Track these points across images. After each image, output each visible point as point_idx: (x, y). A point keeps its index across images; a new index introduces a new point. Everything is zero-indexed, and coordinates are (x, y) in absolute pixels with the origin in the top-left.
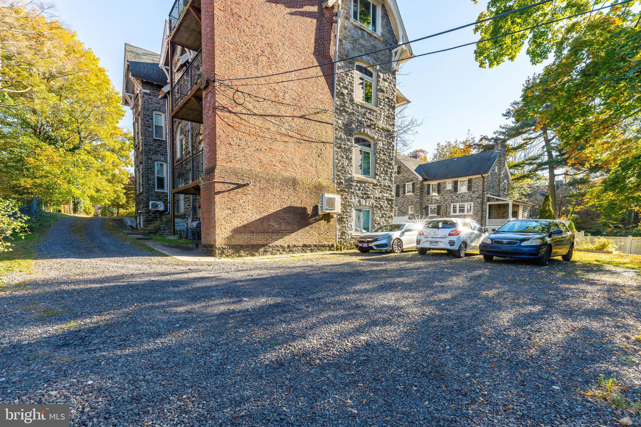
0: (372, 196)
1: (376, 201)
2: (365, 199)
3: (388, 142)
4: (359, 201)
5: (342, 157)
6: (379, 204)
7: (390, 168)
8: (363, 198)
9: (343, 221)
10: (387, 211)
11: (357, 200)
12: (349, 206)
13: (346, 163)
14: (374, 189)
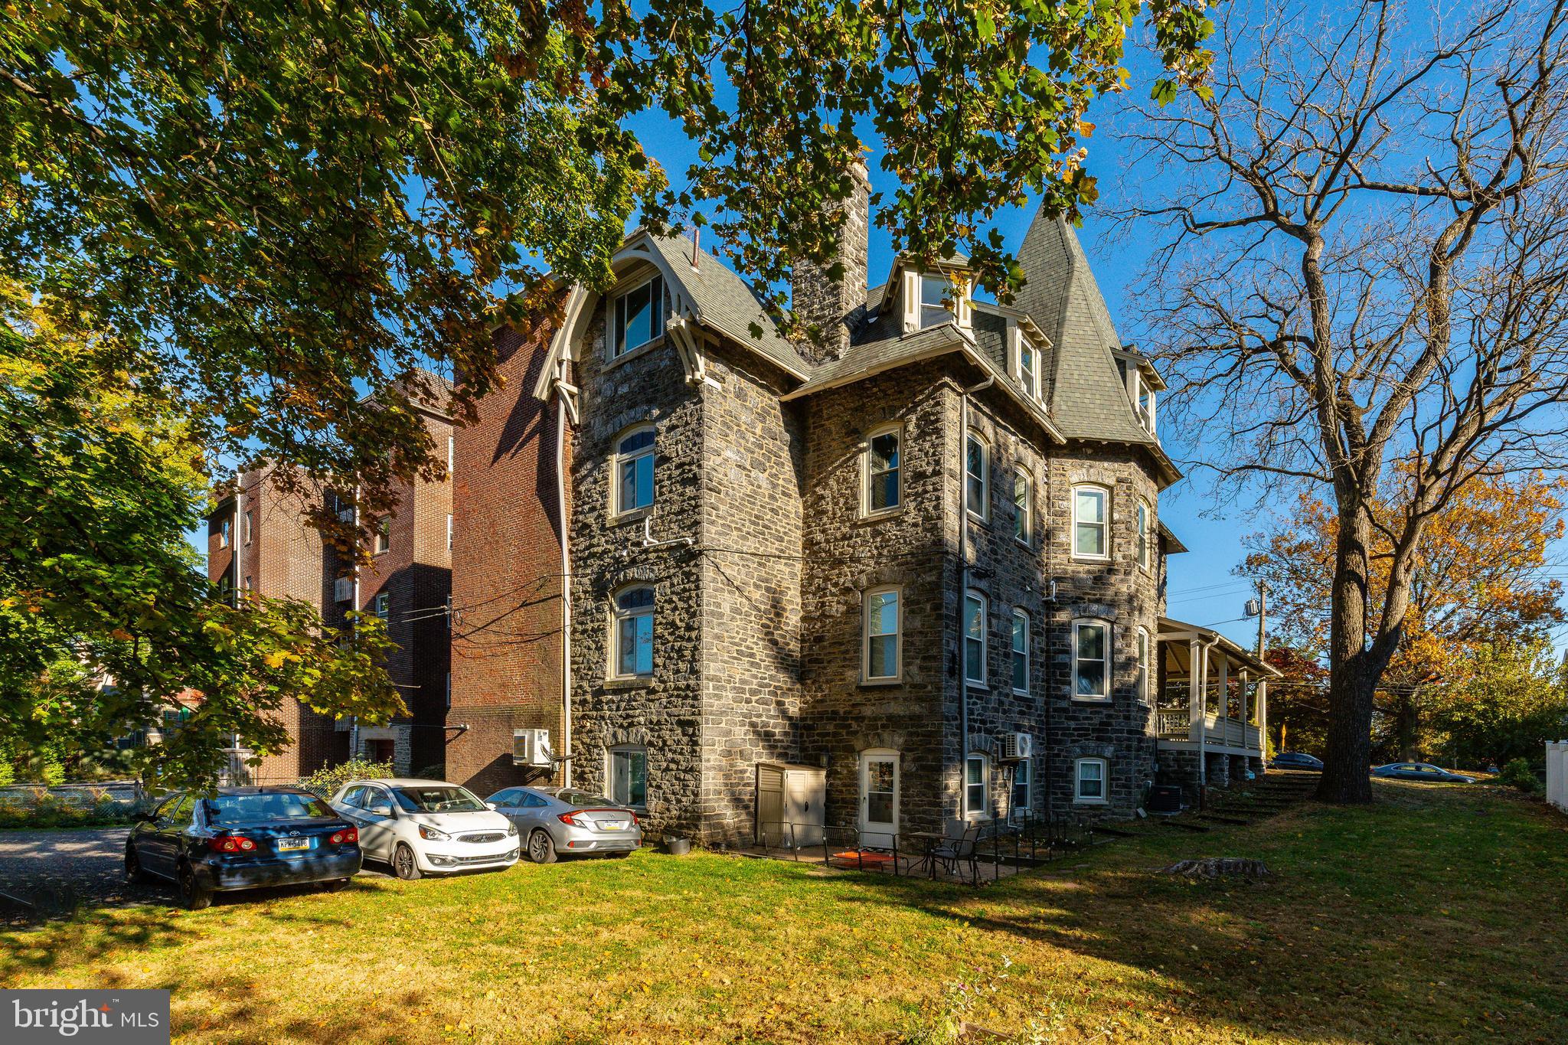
0: (642, 719)
1: (652, 730)
2: (626, 728)
3: (684, 573)
4: (615, 735)
5: (589, 649)
6: (659, 737)
7: (689, 640)
8: (621, 726)
9: (584, 779)
10: (681, 754)
11: (611, 730)
12: (596, 746)
13: (594, 657)
14: (649, 700)
